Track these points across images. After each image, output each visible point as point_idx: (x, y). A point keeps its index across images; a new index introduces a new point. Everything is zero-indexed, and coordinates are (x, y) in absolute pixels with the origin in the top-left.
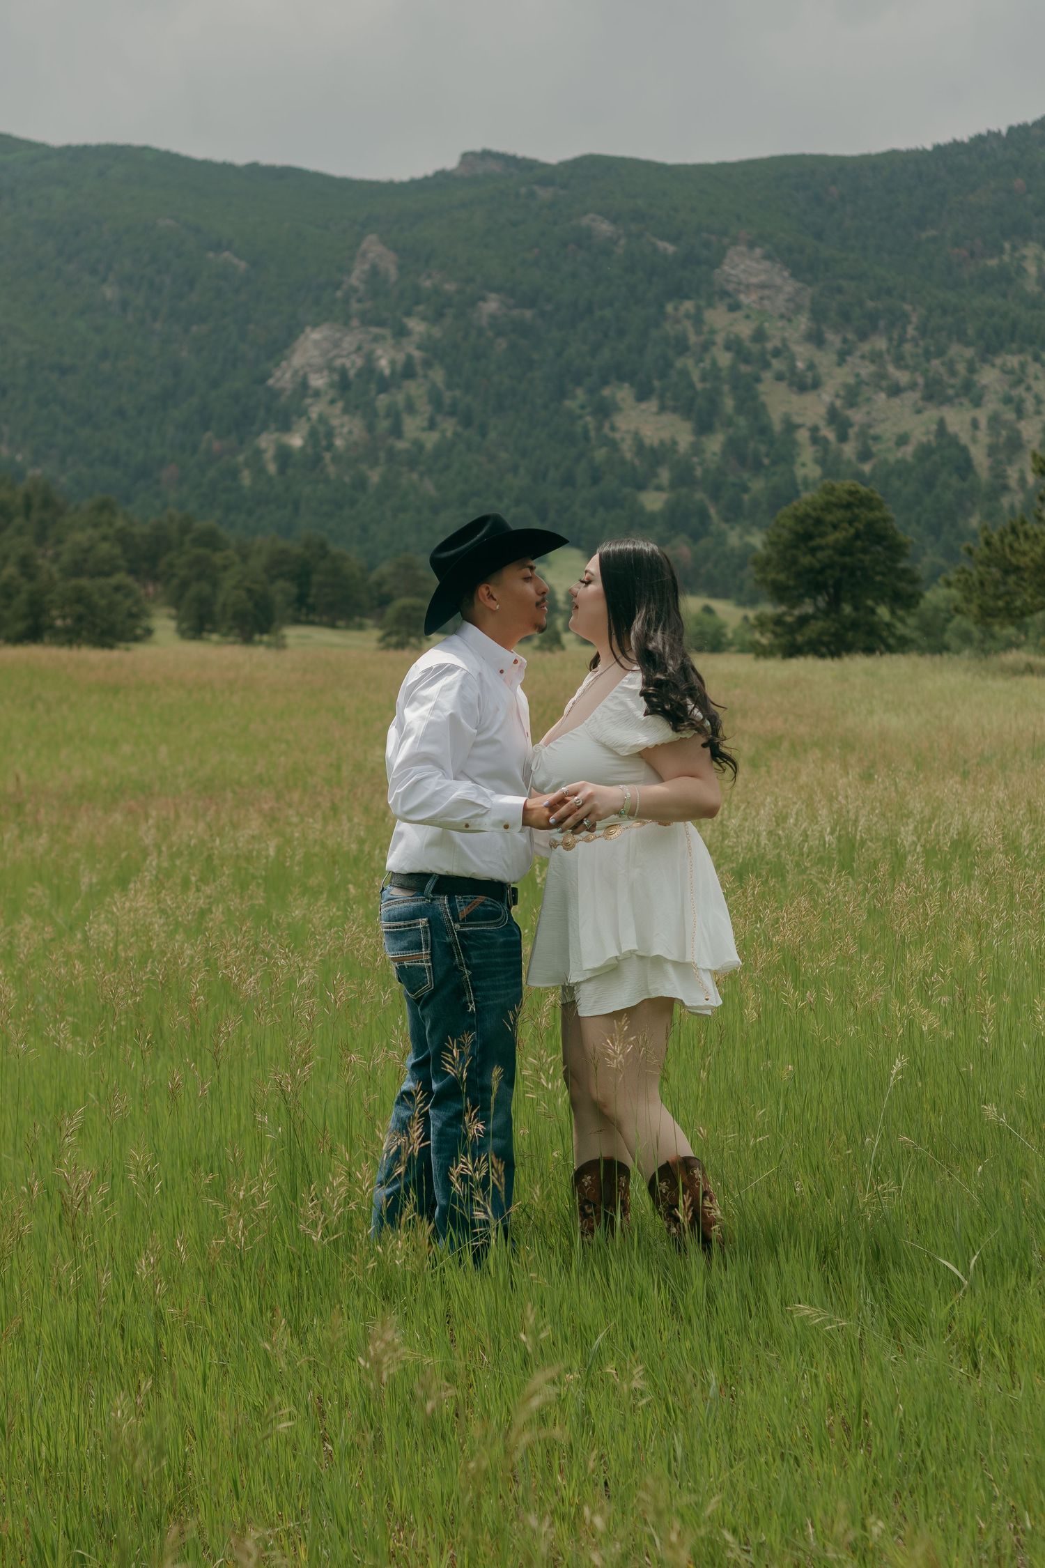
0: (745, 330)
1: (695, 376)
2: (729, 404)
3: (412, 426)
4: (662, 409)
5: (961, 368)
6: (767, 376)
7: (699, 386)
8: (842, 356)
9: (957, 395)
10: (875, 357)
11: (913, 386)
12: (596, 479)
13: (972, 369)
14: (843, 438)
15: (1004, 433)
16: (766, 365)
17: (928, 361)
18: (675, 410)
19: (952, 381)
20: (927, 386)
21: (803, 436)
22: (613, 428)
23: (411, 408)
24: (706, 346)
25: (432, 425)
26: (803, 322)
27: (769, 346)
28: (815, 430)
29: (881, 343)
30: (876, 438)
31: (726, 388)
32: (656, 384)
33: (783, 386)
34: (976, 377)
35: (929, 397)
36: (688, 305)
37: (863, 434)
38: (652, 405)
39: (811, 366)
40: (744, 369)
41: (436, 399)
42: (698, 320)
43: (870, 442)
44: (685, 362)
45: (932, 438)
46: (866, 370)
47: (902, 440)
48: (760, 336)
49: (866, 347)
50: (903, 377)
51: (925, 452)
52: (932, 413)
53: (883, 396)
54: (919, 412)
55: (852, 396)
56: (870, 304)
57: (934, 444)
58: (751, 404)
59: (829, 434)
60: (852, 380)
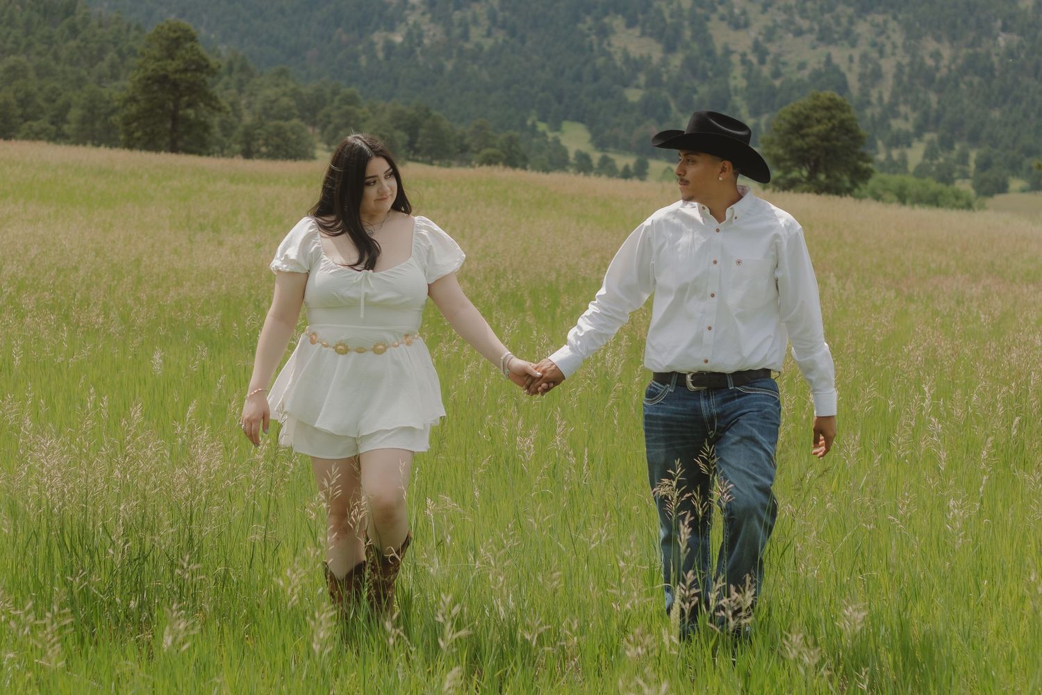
1: (667, 14)
2: (688, 34)
3: (476, 33)
4: (643, 34)
5: (844, 21)
6: (714, 17)
7: (669, 20)
8: (765, 7)
9: (840, 39)
10: (787, 9)
11: (811, 30)
12: (596, 78)
13: (851, 22)
14: (762, 61)
15: (870, 66)
16: (714, 10)
17: (822, 14)
18: (651, 35)
19: (838, 29)
20: (821, 31)
21: (735, 59)
22: (609, 45)
23: (475, 22)
25: (489, 34)
28: (744, 55)
30: (784, 64)
31: (686, 23)
32: (640, 17)
33: (724, 25)
34: (854, 28)
35: (821, 39)
37: (776, 60)
38: (637, 31)
39: (744, 13)
40: (699, 11)
41: (493, 17)
43: (780, 66)
45: (822, 66)
46: (781, 17)
47: (802, 66)
50: (805, 24)
51: (817, 75)
52: (823, 50)
53: (791, 35)
54: (814, 48)
55: (770, 34)
57: (823, 70)
58: (702, 35)
59: (753, 59)
60: (770, 24)
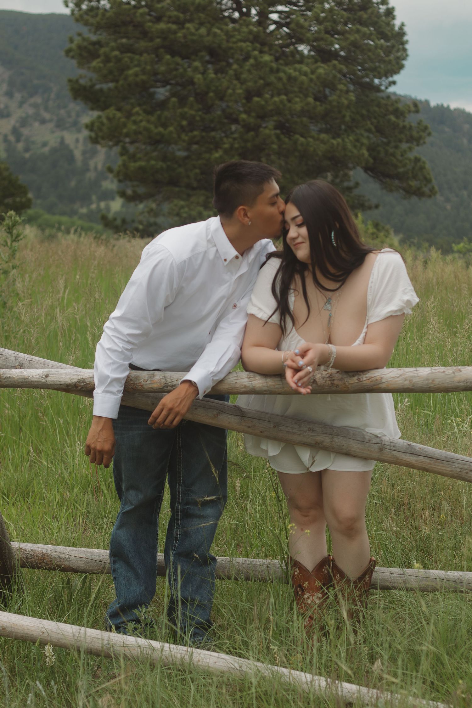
5: (73, 114)
8: (21, 104)
9: (70, 127)
10: (35, 106)
11: (51, 121)
13: (78, 116)
14: (18, 140)
15: (89, 145)
17: (59, 110)
19: (69, 120)
20: (58, 121)
26: (4, 87)
28: (5, 136)
29: (38, 99)
30: (33, 143)
34: (78, 119)
35: (58, 126)
37: (27, 140)
39: (7, 107)
43: (30, 144)
45: (58, 145)
46: (31, 111)
47: (45, 144)
49: (32, 100)
50: (47, 116)
51: (54, 151)
52: (58, 134)
53: (38, 123)
54: (53, 132)
55: (24, 122)
56: (36, 82)
57: (58, 148)
59: (12, 138)
60: (24, 115)
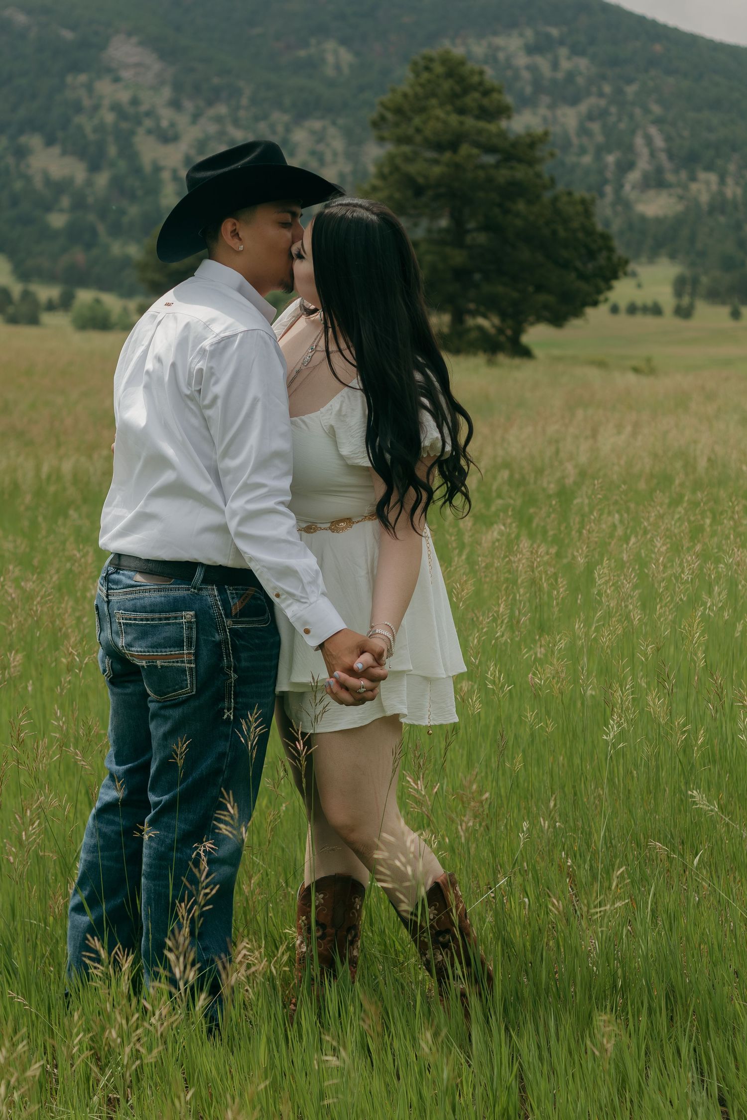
0: (124, 97)
1: (88, 129)
2: (112, 150)
4: (64, 153)
5: (280, 129)
6: (141, 131)
7: (91, 137)
10: (219, 119)
12: (15, 203)
13: (288, 130)
16: (140, 123)
18: (73, 154)
21: (166, 175)
22: (28, 166)
24: (96, 108)
26: (167, 93)
27: (144, 108)
28: (175, 172)
29: (222, 109)
31: (110, 139)
32: (60, 134)
33: (151, 139)
36: (83, 78)
38: (56, 150)
39: (172, 125)
40: (125, 125)
42: (89, 87)
44: (80, 119)
46: (212, 129)
48: (135, 102)
49: (212, 112)
55: (202, 147)
56: (216, 81)
58: (128, 152)
60: (201, 136)
